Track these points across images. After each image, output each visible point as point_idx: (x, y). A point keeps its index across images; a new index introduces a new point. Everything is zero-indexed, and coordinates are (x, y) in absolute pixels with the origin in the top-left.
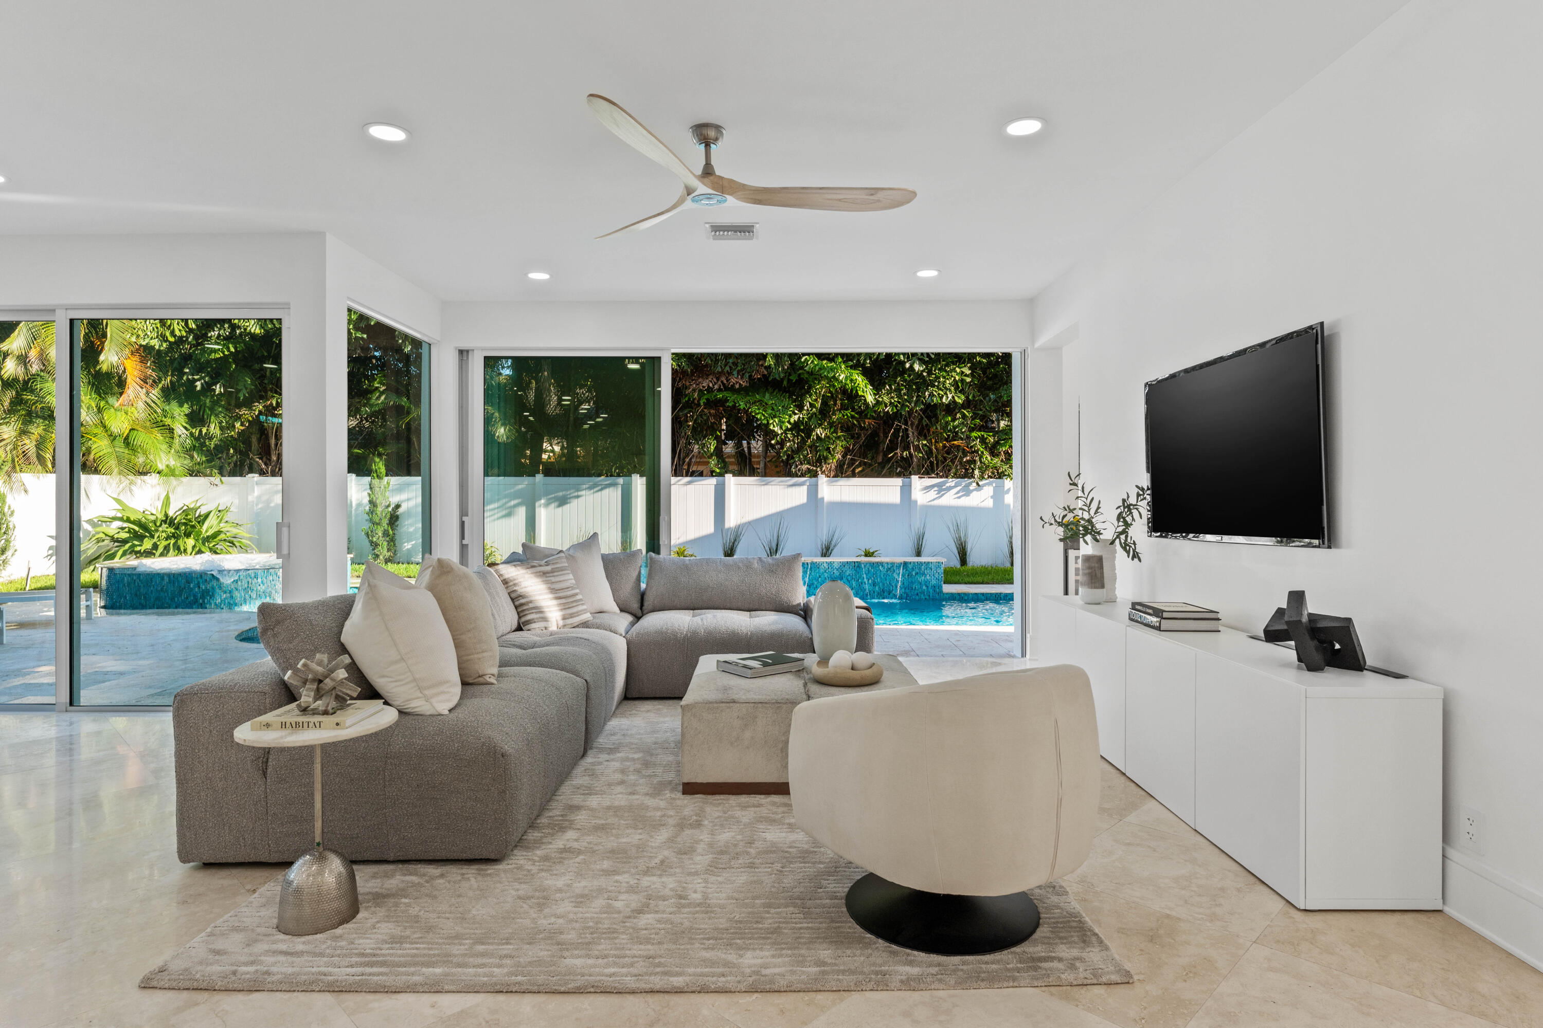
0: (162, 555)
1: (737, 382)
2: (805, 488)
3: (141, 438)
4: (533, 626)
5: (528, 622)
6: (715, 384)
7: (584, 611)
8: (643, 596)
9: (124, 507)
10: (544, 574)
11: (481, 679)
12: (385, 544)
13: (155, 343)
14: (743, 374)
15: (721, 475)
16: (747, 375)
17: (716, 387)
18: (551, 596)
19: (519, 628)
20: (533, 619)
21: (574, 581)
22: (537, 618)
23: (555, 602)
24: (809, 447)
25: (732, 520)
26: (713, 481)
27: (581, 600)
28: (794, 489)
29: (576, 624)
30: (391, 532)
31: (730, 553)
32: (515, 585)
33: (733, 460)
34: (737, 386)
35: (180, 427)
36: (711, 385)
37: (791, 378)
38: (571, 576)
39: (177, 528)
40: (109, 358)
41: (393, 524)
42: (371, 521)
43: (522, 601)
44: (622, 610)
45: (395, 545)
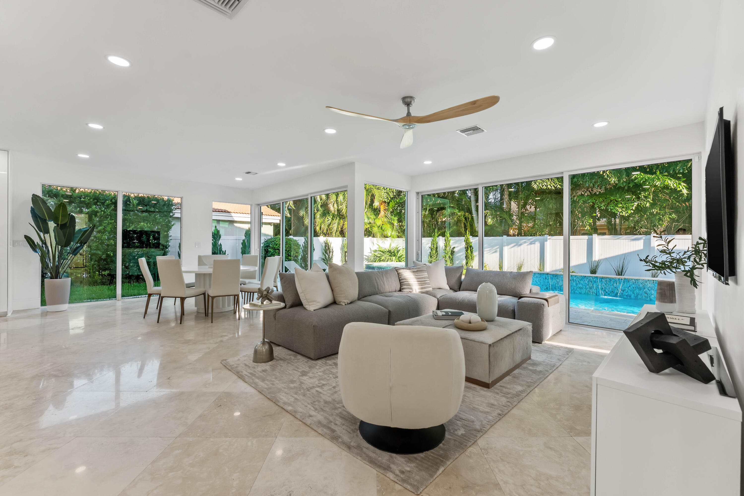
0: (387, 261)
1: (597, 191)
2: (642, 241)
3: (384, 227)
4: (404, 290)
5: (403, 289)
6: (586, 192)
7: (430, 287)
8: (461, 283)
9: (380, 247)
10: (414, 272)
11: (340, 303)
12: (449, 261)
13: (386, 200)
14: (601, 187)
15: (591, 234)
16: (604, 187)
17: (586, 194)
18: (416, 280)
19: (400, 291)
20: (405, 288)
21: (427, 276)
22: (406, 288)
23: (417, 283)
24: (645, 219)
25: (596, 257)
26: (586, 237)
27: (429, 283)
28: (635, 242)
29: (424, 292)
30: (451, 257)
31: (593, 272)
32: (401, 275)
33: (606, 227)
34: (598, 193)
35: (396, 223)
36: (583, 193)
37: (629, 185)
38: (426, 274)
39: (391, 254)
40: (376, 204)
41: (452, 254)
42: (445, 253)
43: (403, 281)
44: (450, 289)
45: (453, 261)
